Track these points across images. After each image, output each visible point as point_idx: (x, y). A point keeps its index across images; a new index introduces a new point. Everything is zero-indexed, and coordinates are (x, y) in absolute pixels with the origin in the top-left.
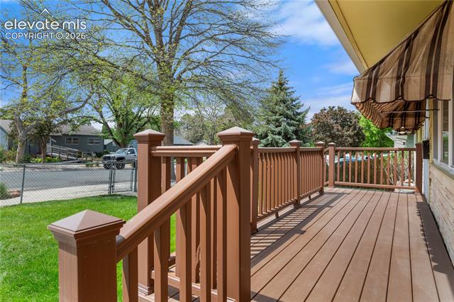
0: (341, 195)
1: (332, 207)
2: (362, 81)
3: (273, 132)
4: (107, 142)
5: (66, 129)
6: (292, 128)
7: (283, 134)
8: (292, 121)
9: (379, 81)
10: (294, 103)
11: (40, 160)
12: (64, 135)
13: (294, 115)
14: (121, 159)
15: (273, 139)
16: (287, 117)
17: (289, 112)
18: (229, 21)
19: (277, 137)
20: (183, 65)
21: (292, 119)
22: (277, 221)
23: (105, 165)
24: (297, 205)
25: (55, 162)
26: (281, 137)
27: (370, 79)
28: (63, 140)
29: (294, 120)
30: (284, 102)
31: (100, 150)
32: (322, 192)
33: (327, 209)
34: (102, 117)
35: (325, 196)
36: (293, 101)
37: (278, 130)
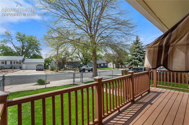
0: (159, 93)
1: (152, 104)
2: (152, 49)
3: (134, 59)
4: (81, 63)
5: (70, 60)
6: (142, 57)
7: (138, 59)
8: (142, 54)
9: (170, 49)
10: (143, 48)
11: (63, 69)
12: (70, 62)
13: (143, 52)
14: (84, 69)
15: (135, 61)
16: (140, 53)
17: (141, 51)
18: (115, 21)
19: (136, 60)
20: (99, 38)
21: (142, 53)
22: (119, 114)
23: (80, 71)
24: (133, 102)
25: (67, 70)
26: (138, 60)
27: (160, 47)
28: (69, 64)
29: (143, 54)
30: (138, 47)
31: (80, 66)
32: (149, 91)
33: (149, 105)
34: (79, 56)
35: (151, 94)
36: (142, 47)
37: (136, 58)
